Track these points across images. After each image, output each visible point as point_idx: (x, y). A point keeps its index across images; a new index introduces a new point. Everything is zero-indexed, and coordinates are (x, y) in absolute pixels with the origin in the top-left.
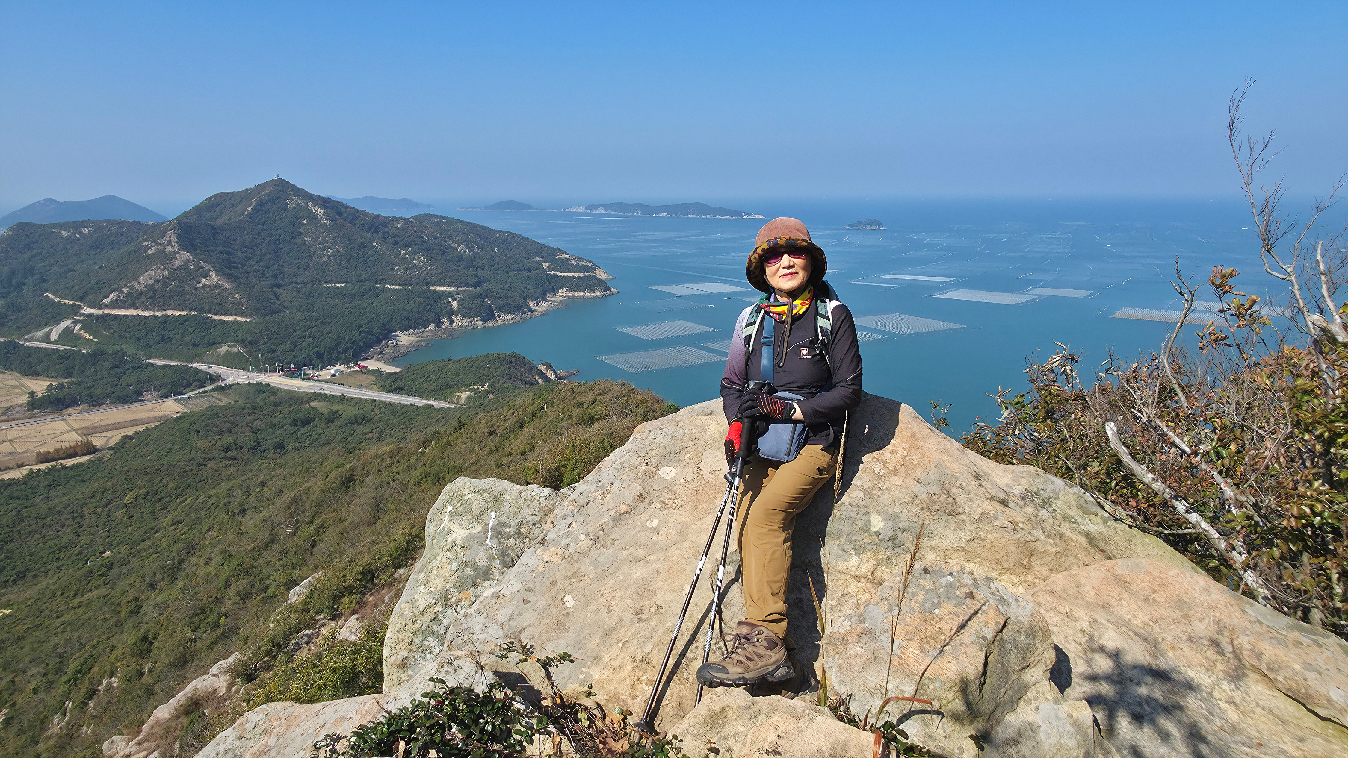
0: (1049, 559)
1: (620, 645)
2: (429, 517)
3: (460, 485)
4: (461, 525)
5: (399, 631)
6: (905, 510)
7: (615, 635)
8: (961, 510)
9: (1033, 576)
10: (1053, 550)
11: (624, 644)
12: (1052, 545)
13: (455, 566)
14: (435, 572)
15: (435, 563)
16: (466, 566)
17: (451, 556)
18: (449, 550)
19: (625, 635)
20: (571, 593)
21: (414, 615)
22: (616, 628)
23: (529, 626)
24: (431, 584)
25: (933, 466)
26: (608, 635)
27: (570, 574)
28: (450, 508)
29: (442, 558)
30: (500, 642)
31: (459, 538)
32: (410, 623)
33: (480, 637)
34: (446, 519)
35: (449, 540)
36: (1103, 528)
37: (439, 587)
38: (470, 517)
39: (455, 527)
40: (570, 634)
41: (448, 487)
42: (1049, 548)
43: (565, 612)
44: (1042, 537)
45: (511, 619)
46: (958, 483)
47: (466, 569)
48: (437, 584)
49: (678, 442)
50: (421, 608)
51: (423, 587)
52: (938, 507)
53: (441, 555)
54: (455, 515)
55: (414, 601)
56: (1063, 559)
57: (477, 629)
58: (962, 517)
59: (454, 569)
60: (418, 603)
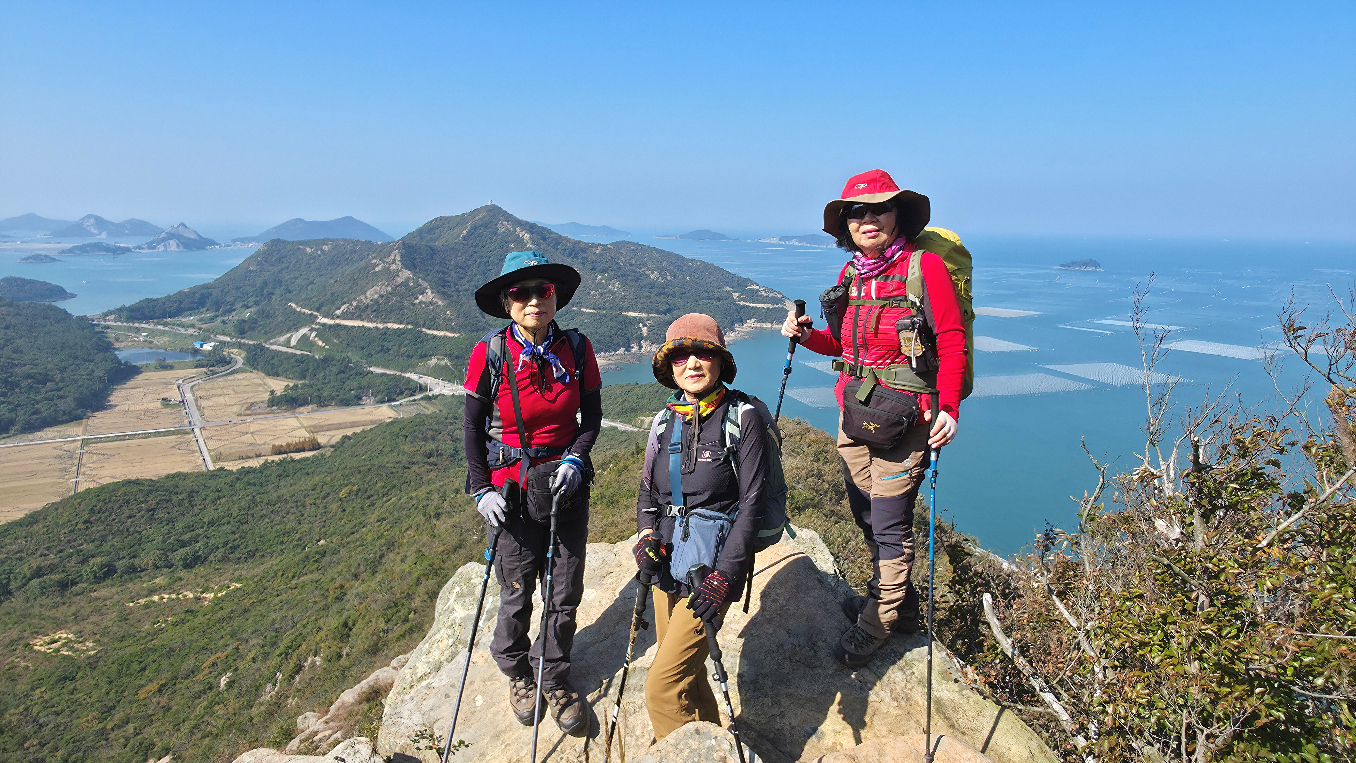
0: (890, 720)
1: (503, 746)
2: (440, 595)
3: (470, 569)
4: (463, 605)
5: (399, 693)
6: (769, 658)
7: (504, 737)
8: (818, 664)
9: (872, 735)
10: (895, 713)
11: (506, 746)
12: (894, 708)
13: (451, 641)
14: (436, 644)
15: (438, 637)
16: (460, 643)
17: (450, 632)
18: (449, 627)
19: (509, 738)
20: (483, 693)
21: (412, 681)
22: (505, 731)
23: (443, 718)
24: (431, 654)
25: (804, 619)
26: (497, 736)
27: (486, 677)
28: (457, 589)
29: (443, 633)
30: (418, 728)
31: (459, 617)
32: (408, 687)
33: (406, 721)
34: (453, 598)
35: (451, 618)
36: (956, 696)
37: (437, 658)
38: (471, 599)
39: (458, 607)
40: (471, 730)
41: (460, 570)
42: (891, 710)
43: (472, 710)
44: (887, 699)
45: (431, 710)
46: (824, 637)
47: (459, 646)
48: (436, 655)
49: (607, 566)
50: (419, 675)
51: (425, 656)
52: (798, 659)
53: (443, 630)
54: (461, 595)
55: (415, 668)
56: (903, 722)
57: (405, 715)
58: (819, 671)
59: (450, 644)
60: (417, 671)
